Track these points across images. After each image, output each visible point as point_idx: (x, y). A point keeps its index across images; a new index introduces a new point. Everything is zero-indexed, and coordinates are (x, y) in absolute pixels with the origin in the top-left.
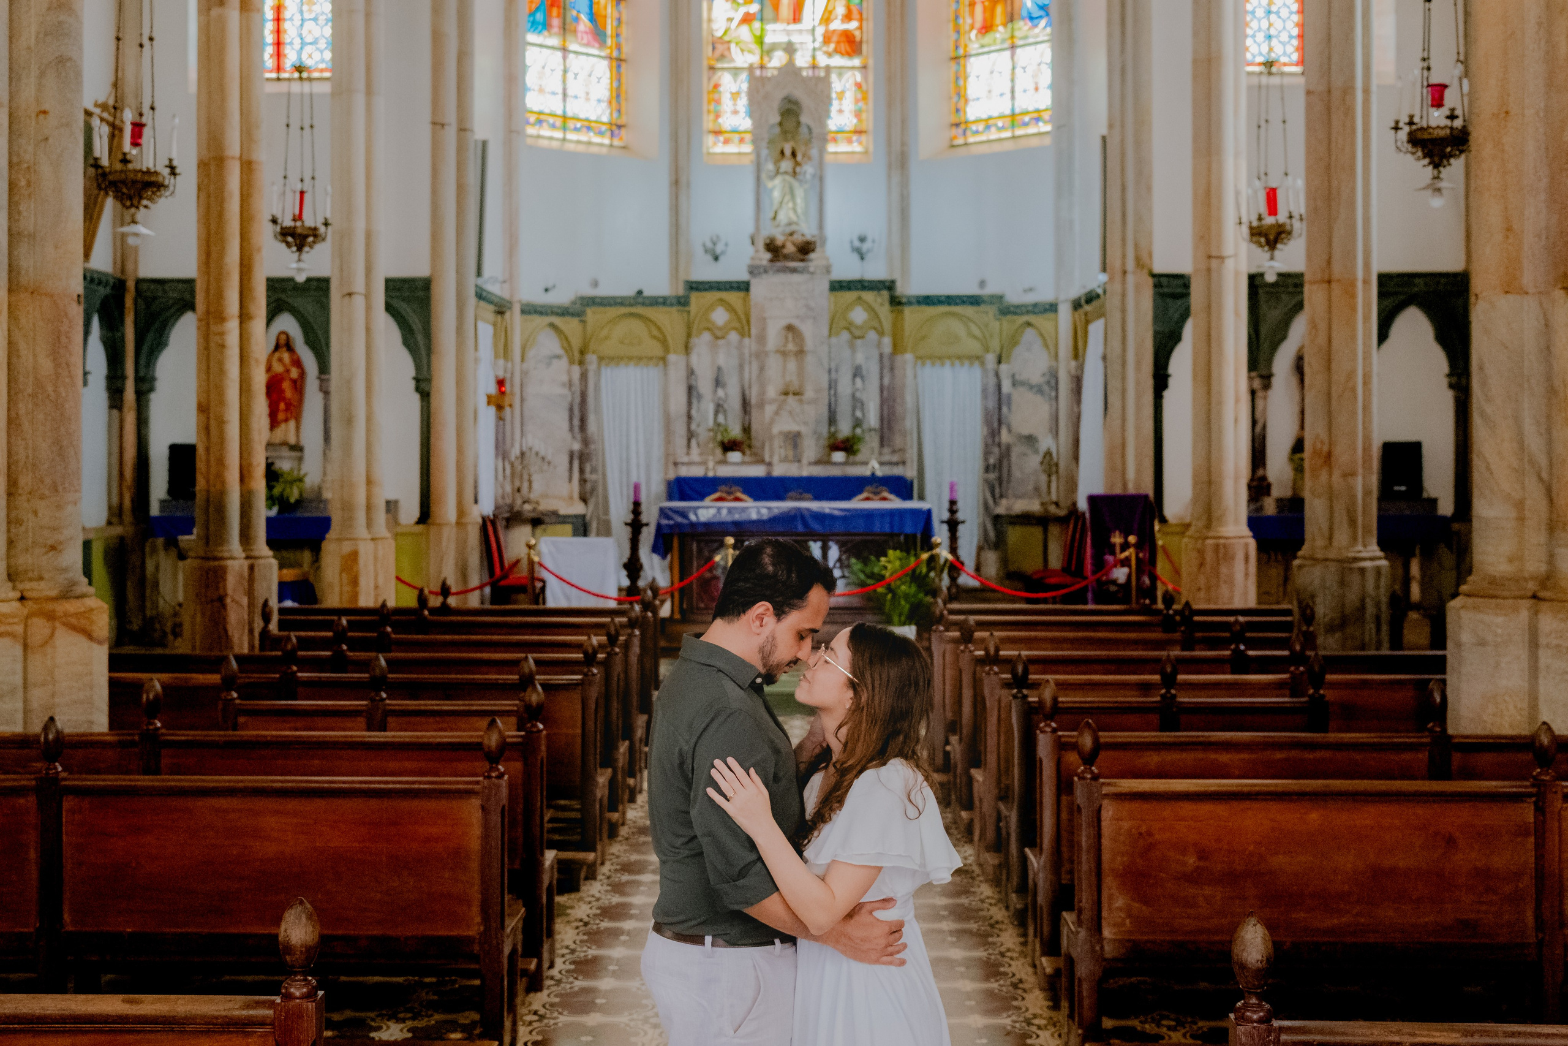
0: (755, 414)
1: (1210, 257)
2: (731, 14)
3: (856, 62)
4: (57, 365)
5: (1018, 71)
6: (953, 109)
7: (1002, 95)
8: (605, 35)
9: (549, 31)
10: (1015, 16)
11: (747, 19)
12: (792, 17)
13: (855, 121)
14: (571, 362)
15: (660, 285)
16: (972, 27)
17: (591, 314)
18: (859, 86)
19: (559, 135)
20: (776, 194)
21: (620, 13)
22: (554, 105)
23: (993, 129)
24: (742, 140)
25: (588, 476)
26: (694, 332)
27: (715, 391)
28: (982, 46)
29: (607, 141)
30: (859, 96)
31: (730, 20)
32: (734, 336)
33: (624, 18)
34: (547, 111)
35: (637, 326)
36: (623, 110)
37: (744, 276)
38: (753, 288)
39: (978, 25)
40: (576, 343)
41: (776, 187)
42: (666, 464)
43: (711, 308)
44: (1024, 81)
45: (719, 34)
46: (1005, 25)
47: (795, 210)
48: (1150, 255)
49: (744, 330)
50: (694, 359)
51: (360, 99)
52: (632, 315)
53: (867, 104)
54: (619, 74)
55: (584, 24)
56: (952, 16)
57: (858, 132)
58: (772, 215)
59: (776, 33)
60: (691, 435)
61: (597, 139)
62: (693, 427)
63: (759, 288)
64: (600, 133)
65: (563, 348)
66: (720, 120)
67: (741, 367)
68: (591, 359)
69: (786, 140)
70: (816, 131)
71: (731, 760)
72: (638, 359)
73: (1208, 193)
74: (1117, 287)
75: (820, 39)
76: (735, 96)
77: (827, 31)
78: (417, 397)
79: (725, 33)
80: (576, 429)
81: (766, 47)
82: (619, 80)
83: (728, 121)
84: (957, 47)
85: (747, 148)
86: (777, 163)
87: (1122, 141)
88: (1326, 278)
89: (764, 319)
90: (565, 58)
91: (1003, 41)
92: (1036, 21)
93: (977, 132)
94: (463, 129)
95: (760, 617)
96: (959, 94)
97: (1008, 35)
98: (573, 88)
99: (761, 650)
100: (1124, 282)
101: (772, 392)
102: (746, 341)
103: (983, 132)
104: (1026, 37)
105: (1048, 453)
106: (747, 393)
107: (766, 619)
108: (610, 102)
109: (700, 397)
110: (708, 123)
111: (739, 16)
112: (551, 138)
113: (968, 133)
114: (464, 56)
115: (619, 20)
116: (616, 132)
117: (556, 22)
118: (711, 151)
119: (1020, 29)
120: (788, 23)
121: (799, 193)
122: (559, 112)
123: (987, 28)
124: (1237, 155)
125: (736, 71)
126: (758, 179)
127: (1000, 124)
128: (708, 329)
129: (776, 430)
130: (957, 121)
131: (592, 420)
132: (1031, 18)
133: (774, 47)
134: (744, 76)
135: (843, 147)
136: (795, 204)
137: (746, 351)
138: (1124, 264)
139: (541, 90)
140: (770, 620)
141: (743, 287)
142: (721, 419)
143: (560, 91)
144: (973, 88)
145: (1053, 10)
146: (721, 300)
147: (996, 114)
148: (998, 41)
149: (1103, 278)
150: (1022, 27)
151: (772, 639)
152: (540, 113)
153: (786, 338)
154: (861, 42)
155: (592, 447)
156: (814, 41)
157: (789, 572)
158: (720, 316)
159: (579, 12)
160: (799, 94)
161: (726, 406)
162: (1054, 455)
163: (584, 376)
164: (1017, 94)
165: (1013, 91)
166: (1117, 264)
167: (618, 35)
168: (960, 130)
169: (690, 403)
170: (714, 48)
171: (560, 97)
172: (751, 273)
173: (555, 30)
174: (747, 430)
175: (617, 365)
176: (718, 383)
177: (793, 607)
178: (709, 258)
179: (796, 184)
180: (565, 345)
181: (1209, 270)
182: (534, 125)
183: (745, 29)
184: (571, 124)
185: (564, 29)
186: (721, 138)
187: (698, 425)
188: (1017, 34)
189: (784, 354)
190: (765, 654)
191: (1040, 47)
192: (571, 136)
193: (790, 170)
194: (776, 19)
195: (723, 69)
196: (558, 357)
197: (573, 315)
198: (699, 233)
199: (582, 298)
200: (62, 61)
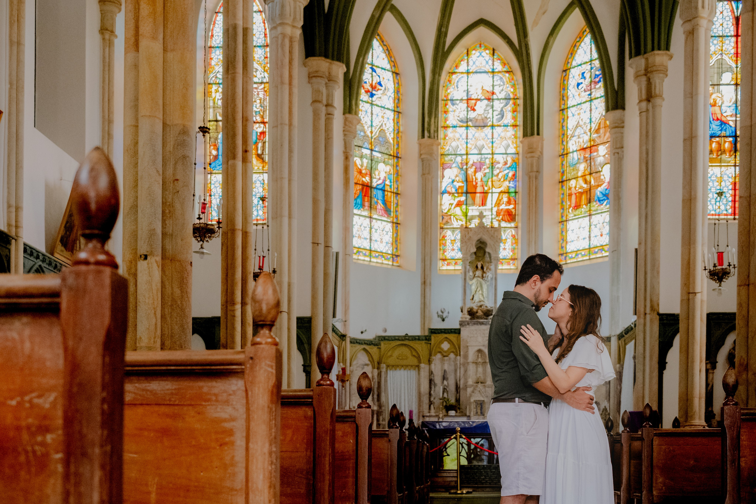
0: (462, 392)
1: (689, 293)
2: (452, 202)
3: (513, 225)
4: (182, 292)
5: (593, 227)
6: (560, 247)
7: (584, 239)
8: (391, 211)
9: (363, 208)
10: (592, 200)
11: (459, 204)
12: (481, 203)
13: (511, 253)
14: (373, 368)
15: (416, 331)
16: (570, 206)
17: (383, 344)
18: (513, 236)
19: (368, 259)
20: (474, 287)
21: (398, 200)
22: (366, 244)
23: (580, 256)
24: (456, 263)
25: (381, 422)
26: (433, 354)
27: (443, 383)
28: (575, 216)
29: (391, 263)
30: (514, 242)
31: (451, 204)
32: (452, 356)
33: (399, 203)
34: (362, 247)
35: (405, 351)
36: (398, 248)
37: (458, 327)
38: (462, 332)
39: (573, 205)
40: (376, 358)
41: (473, 284)
42: (419, 416)
43: (441, 342)
44: (595, 231)
45: (445, 211)
46: (586, 205)
47: (482, 295)
48: (658, 305)
49: (457, 353)
50: (433, 366)
51: (286, 220)
52: (402, 345)
53: (517, 245)
54: (397, 230)
55: (380, 206)
56: (560, 202)
57: (513, 259)
58: (471, 297)
59: (473, 211)
60: (431, 403)
61: (386, 262)
62: (432, 399)
63: (465, 332)
64: (387, 259)
65: (370, 360)
66: (445, 254)
67: (456, 371)
68: (383, 366)
69: (479, 261)
70: (493, 256)
71: (528, 325)
72: (406, 367)
73: (689, 263)
74: (642, 321)
75: (495, 213)
76: (453, 242)
77: (498, 210)
78: (304, 374)
79: (449, 210)
80: (376, 400)
81: (468, 218)
82: (397, 233)
83: (449, 254)
84: (562, 217)
85: (459, 267)
86: (474, 272)
87: (645, 251)
88: (747, 283)
89: (468, 346)
90: (371, 222)
91: (586, 212)
92: (602, 202)
93: (572, 258)
94: (327, 247)
95: (535, 281)
96: (563, 240)
97: (588, 209)
98: (375, 236)
99: (535, 295)
100: (645, 318)
101: (470, 382)
102: (458, 357)
103: (574, 258)
104: (597, 210)
105: (605, 409)
106: (458, 382)
107: (537, 283)
108: (392, 244)
109: (435, 385)
110: (440, 255)
111: (455, 203)
112: (364, 260)
113: (567, 258)
114: (328, 212)
115: (397, 204)
116: (395, 259)
117: (367, 204)
118: (441, 268)
119: (594, 206)
120: (479, 206)
121: (485, 287)
122: (368, 248)
123: (577, 207)
124: (703, 245)
125: (454, 229)
126: (465, 279)
127: (583, 253)
128: (440, 352)
129: (472, 400)
130: (562, 253)
131: (383, 395)
132: (599, 201)
133: (473, 218)
134: (458, 231)
135: (505, 267)
136: (482, 291)
137: (458, 363)
138: (645, 310)
139: (359, 237)
140: (538, 283)
141: (457, 332)
142: (445, 395)
143: (368, 237)
144: (570, 236)
145: (611, 196)
146: (446, 338)
147: (581, 248)
148: (583, 213)
149: (635, 318)
150: (595, 205)
151: (539, 291)
152: (359, 248)
153: (478, 356)
154: (515, 215)
155: (383, 408)
156: (492, 215)
157: (546, 264)
158: (446, 346)
159: (378, 199)
160: (486, 238)
161: (448, 389)
162: (608, 409)
163: (379, 375)
164: (592, 238)
165: (590, 237)
166: (642, 310)
167: (396, 211)
168: (563, 257)
169: (430, 388)
170: (443, 218)
171: (368, 240)
172: (461, 325)
173: (366, 208)
174: (458, 400)
175: (396, 369)
176: (444, 378)
177: (548, 277)
178: (440, 319)
179: (483, 282)
180: (371, 359)
181: (689, 299)
182: (355, 254)
183: (458, 209)
184: (373, 254)
185: (371, 207)
186: (446, 262)
187: (434, 399)
188: (592, 209)
189: (476, 363)
190: (536, 297)
191: (604, 215)
192: (374, 260)
193: (480, 275)
194: (474, 204)
195: (447, 228)
196: (367, 365)
197: (375, 345)
198: (435, 307)
199: (379, 337)
200: (185, 157)
